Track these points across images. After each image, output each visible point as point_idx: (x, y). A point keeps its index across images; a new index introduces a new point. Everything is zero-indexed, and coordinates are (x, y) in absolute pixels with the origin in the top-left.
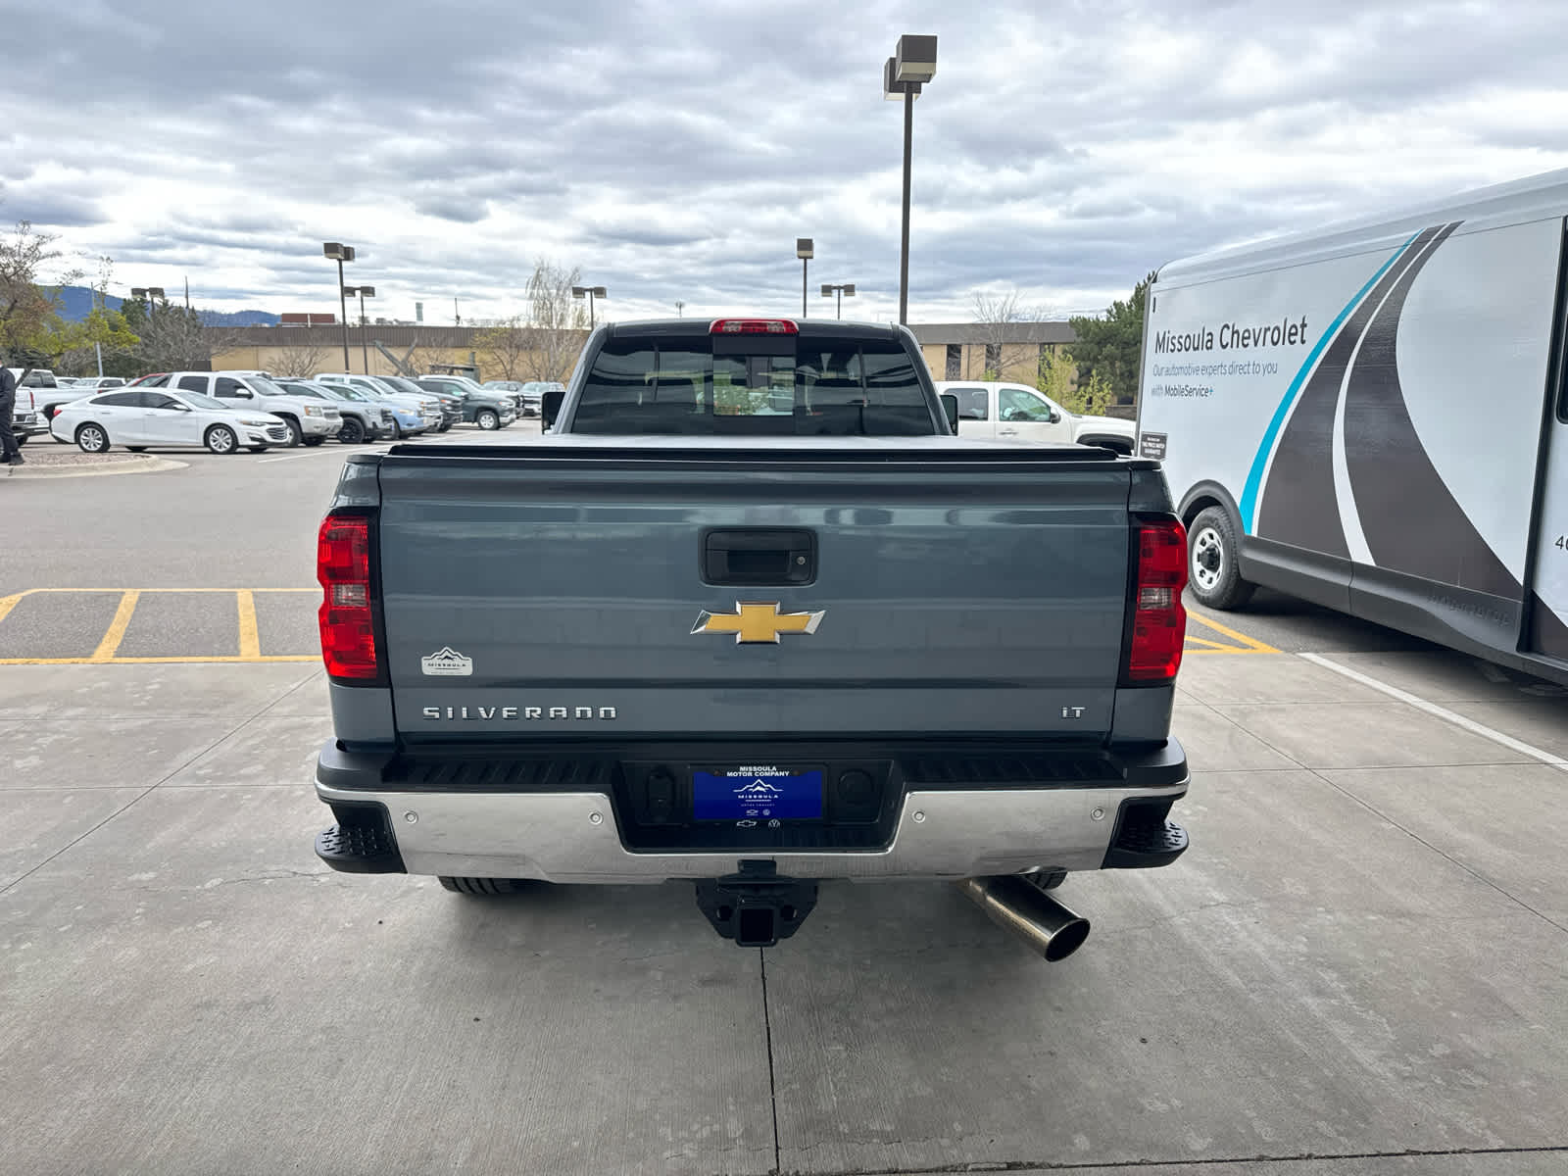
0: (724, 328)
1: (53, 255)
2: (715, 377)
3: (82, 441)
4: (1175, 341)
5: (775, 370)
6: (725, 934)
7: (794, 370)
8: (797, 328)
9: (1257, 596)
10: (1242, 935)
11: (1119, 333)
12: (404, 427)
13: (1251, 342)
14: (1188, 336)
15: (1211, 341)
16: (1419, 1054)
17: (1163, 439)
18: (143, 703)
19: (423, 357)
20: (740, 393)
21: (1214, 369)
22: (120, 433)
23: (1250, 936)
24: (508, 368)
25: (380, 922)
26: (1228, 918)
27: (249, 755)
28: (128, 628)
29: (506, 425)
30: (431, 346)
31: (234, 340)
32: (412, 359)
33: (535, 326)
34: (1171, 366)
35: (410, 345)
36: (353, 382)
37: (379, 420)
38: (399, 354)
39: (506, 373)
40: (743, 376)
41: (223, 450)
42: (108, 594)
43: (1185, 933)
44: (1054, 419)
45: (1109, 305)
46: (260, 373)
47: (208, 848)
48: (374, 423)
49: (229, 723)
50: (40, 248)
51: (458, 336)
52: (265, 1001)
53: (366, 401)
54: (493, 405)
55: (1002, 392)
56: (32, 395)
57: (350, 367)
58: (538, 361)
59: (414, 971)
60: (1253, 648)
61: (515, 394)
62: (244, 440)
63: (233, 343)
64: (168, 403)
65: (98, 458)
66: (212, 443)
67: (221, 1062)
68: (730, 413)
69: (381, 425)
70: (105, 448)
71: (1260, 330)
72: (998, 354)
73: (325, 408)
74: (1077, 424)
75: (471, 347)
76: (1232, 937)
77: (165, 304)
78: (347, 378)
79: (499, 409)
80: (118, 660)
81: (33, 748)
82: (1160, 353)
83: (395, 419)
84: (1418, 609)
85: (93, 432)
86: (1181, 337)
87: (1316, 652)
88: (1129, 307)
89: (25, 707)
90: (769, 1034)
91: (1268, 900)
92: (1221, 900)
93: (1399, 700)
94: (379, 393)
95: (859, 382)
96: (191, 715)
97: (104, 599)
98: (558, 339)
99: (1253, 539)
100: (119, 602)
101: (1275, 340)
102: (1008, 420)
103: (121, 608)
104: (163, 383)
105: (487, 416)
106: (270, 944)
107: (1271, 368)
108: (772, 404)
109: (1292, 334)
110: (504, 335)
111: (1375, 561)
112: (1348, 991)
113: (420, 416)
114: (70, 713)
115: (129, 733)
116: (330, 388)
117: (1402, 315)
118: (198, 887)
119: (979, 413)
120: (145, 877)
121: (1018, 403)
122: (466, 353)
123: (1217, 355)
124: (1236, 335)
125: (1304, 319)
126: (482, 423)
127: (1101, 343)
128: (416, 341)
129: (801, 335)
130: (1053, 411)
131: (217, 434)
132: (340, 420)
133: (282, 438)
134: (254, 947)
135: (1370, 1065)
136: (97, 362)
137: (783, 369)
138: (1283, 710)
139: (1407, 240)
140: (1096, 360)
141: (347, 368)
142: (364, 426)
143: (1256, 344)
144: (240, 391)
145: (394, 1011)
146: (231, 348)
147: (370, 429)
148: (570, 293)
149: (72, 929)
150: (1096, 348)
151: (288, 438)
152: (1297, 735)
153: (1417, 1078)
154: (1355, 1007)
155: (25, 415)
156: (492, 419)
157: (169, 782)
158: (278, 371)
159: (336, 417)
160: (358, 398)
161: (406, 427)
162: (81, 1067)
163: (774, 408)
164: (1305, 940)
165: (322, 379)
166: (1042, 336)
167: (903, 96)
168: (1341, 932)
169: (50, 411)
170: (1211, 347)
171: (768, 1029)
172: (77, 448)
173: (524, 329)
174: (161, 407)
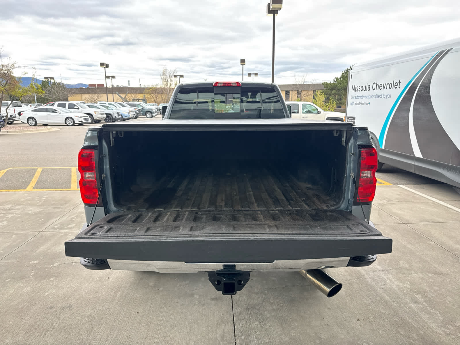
0: (217, 85)
1: (18, 67)
2: (215, 101)
3: (29, 122)
4: (358, 88)
5: (234, 98)
6: (218, 289)
7: (240, 98)
8: (241, 84)
9: (383, 167)
10: (388, 281)
11: (337, 87)
12: (124, 117)
13: (382, 88)
14: (362, 87)
15: (370, 88)
16: (451, 325)
17: (354, 119)
18: (40, 204)
19: (130, 96)
20: (223, 106)
21: (371, 97)
22: (40, 120)
23: (391, 282)
24: (155, 99)
25: (108, 278)
26: (383, 275)
27: (71, 220)
28: (38, 180)
29: (154, 116)
30: (132, 93)
31: (75, 92)
32: (127, 97)
33: (163, 87)
34: (357, 96)
35: (126, 93)
36: (109, 104)
37: (116, 115)
38: (123, 96)
39: (155, 101)
40: (224, 100)
41: (70, 125)
42: (33, 169)
43: (369, 281)
44: (319, 113)
45: (334, 78)
46: (82, 102)
47: (56, 252)
48: (115, 116)
49: (66, 210)
50: (15, 65)
51: (140, 90)
52: (69, 306)
53: (113, 110)
54: (150, 110)
55: (303, 105)
56: (14, 109)
57: (108, 99)
58: (164, 97)
59: (118, 295)
60: (383, 184)
61: (157, 107)
62: (77, 122)
63: (74, 93)
64: (54, 111)
65: (33, 128)
66: (67, 123)
67: (54, 328)
68: (221, 112)
69: (117, 117)
70: (36, 124)
71: (386, 84)
72: (301, 93)
73: (100, 112)
74: (326, 114)
75: (144, 93)
76: (385, 282)
77: (55, 82)
78: (107, 103)
79: (152, 112)
80: (34, 190)
81: (5, 219)
82: (353, 92)
83: (121, 115)
84: (437, 171)
85: (32, 120)
86: (360, 87)
87: (403, 184)
88: (340, 79)
89: (4, 205)
90: (234, 318)
91: (396, 269)
92: (380, 269)
93: (431, 200)
94: (117, 107)
95: (260, 102)
96: (55, 208)
97: (31, 171)
98: (170, 91)
99: (383, 149)
100: (36, 172)
101: (390, 87)
102: (305, 113)
103: (36, 173)
104: (53, 105)
105: (149, 114)
106: (72, 286)
107: (389, 96)
108: (233, 109)
109: (396, 85)
110: (154, 90)
111: (423, 156)
112: (425, 301)
113: (129, 114)
114: (17, 207)
115: (35, 214)
116: (102, 106)
117: (432, 79)
118: (52, 266)
119: (296, 111)
120: (35, 262)
121: (308, 108)
122: (142, 95)
123: (371, 92)
124: (377, 86)
125: (400, 80)
126: (147, 116)
127: (332, 90)
128: (128, 92)
129: (242, 87)
130: (318, 110)
131: (69, 120)
132: (105, 116)
133: (88, 121)
134: (68, 287)
135: (435, 329)
136: (35, 99)
137: (237, 98)
138: (394, 204)
139: (434, 55)
140: (330, 95)
141: (107, 100)
142: (112, 117)
143: (384, 88)
144: (75, 107)
145: (111, 310)
146: (73, 95)
147: (114, 118)
148: (173, 76)
149: (11, 280)
150: (330, 91)
151: (90, 121)
152: (399, 212)
153: (452, 334)
154: (428, 307)
155: (12, 115)
156: (150, 115)
157: (46, 230)
158: (88, 101)
159: (104, 115)
160: (110, 109)
161: (125, 117)
162: (8, 330)
163: (234, 110)
164: (409, 283)
165: (100, 103)
166: (314, 88)
167: (272, 15)
168: (420, 280)
169: (20, 114)
170: (370, 90)
171: (233, 316)
172: (28, 125)
173: (160, 88)
174: (52, 112)
